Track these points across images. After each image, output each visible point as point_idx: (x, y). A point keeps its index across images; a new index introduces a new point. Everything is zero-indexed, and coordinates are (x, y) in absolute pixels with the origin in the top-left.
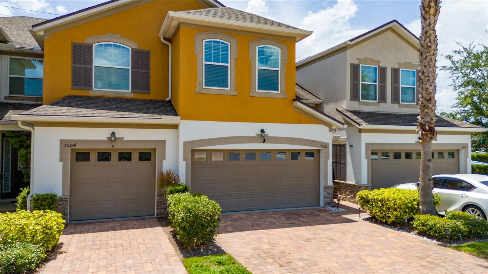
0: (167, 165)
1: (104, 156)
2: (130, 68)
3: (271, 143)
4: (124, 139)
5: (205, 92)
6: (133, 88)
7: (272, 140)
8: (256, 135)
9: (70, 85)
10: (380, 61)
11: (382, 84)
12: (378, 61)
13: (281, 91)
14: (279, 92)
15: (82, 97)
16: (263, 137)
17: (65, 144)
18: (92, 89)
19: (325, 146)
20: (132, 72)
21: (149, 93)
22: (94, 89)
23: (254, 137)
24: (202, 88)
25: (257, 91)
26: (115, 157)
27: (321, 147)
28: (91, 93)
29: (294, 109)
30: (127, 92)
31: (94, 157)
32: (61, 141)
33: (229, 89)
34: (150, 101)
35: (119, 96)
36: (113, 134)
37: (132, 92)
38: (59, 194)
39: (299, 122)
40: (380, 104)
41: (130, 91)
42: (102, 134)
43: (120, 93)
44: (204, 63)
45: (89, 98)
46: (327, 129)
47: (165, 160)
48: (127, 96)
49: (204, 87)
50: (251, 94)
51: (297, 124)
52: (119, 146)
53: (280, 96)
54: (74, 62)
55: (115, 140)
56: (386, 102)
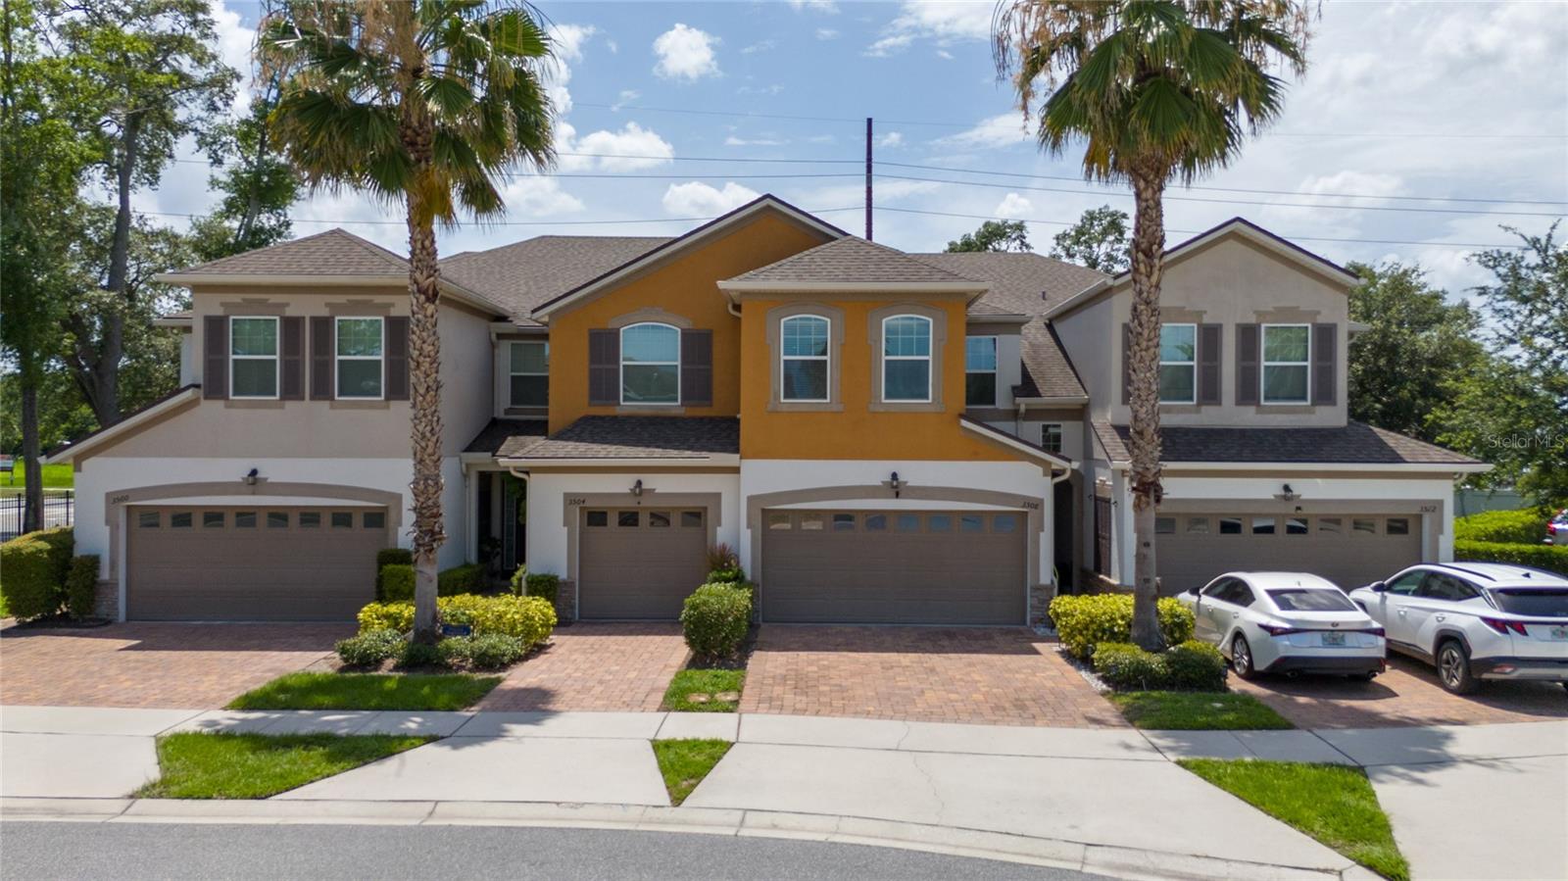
0: (722, 535)
1: (629, 519)
2: (679, 363)
3: (914, 498)
4: (656, 491)
5: (785, 409)
6: (684, 398)
7: (912, 492)
8: (882, 484)
9: (586, 399)
10: (1205, 312)
11: (1207, 364)
12: (1197, 312)
13: (933, 399)
14: (930, 401)
15: (602, 418)
16: (895, 488)
17: (571, 500)
18: (619, 404)
19: (1036, 504)
20: (683, 370)
21: (711, 406)
22: (622, 403)
23: (877, 487)
24: (778, 402)
25: (884, 401)
26: (644, 519)
27: (1024, 506)
28: (618, 411)
29: (962, 433)
30: (674, 406)
31: (613, 519)
32: (567, 496)
33: (828, 400)
34: (711, 419)
35: (661, 413)
36: (639, 483)
37: (682, 405)
38: (563, 575)
39: (975, 456)
40: (1204, 408)
41: (679, 403)
42: (622, 484)
43: (662, 408)
44: (783, 357)
45: (615, 419)
46: (1039, 470)
47: (720, 525)
48: (674, 412)
49: (782, 400)
50: (873, 408)
51: (970, 461)
52: (646, 502)
53: (931, 409)
54: (592, 361)
55: (640, 494)
56: (1220, 404)
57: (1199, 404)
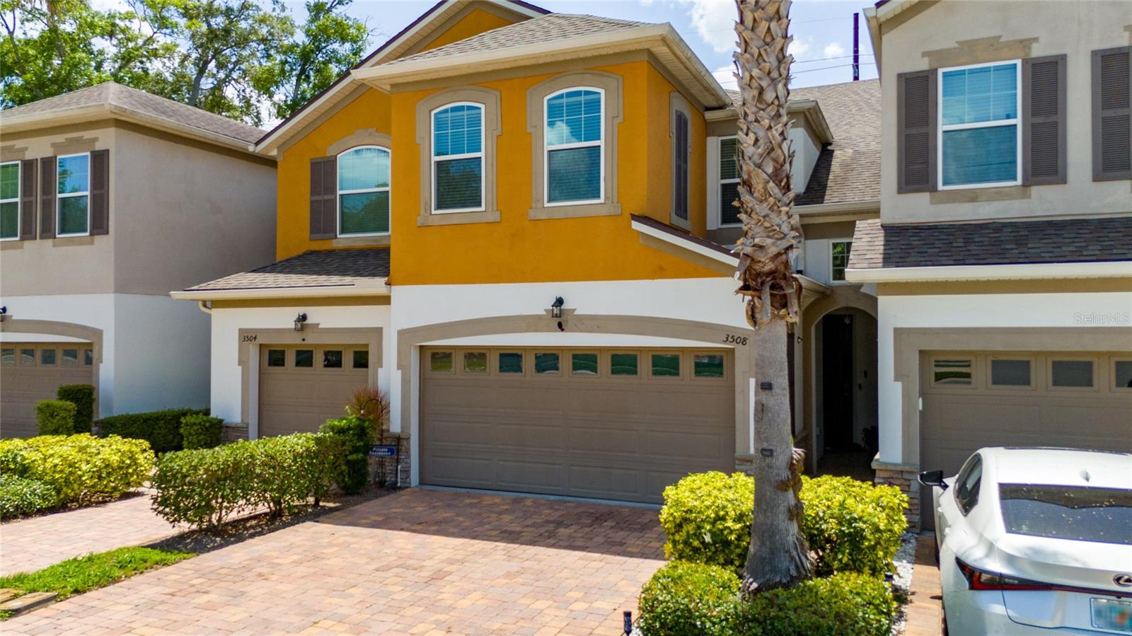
0: (382, 377)
1: (304, 358)
3: (581, 331)
4: (320, 326)
5: (436, 222)
7: (583, 323)
8: (545, 313)
9: (306, 233)
10: (1036, 39)
11: (1042, 120)
12: (1020, 41)
13: (606, 198)
16: (559, 316)
18: (336, 237)
19: (738, 336)
23: (539, 317)
24: (428, 214)
25: (547, 204)
26: (318, 359)
28: (334, 245)
29: (641, 242)
31: (290, 359)
32: (240, 330)
33: (483, 209)
35: (374, 244)
36: (303, 317)
39: (660, 272)
42: (284, 319)
43: (375, 239)
44: (435, 159)
47: (382, 367)
48: (384, 243)
49: (434, 212)
50: (533, 214)
51: (654, 279)
52: (311, 339)
53: (604, 211)
55: (302, 329)
56: (1063, 181)
57: (1027, 184)
